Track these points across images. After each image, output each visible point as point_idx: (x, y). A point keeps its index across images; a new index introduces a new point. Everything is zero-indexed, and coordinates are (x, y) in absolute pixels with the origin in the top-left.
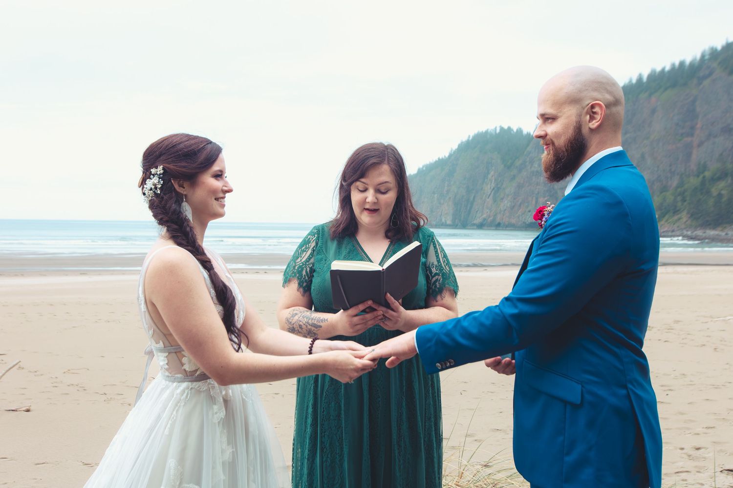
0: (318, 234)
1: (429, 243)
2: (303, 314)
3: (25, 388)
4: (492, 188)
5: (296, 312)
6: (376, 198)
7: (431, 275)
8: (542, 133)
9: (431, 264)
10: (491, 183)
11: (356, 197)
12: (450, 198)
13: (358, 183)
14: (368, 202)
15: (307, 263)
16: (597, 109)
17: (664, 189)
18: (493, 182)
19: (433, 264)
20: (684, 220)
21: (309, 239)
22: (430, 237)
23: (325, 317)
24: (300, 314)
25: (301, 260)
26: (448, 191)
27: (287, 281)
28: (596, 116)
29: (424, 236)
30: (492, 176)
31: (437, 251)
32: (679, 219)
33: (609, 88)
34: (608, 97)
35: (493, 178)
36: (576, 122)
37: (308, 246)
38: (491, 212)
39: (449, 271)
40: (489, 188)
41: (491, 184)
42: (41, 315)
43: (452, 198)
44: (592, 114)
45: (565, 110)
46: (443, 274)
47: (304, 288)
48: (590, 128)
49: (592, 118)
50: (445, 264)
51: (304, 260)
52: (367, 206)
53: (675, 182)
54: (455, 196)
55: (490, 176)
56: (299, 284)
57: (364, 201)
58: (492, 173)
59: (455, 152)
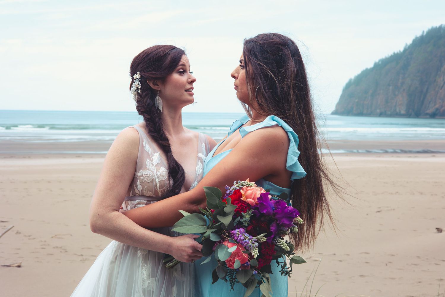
12: (404, 90)
43: (406, 90)
59: (409, 47)
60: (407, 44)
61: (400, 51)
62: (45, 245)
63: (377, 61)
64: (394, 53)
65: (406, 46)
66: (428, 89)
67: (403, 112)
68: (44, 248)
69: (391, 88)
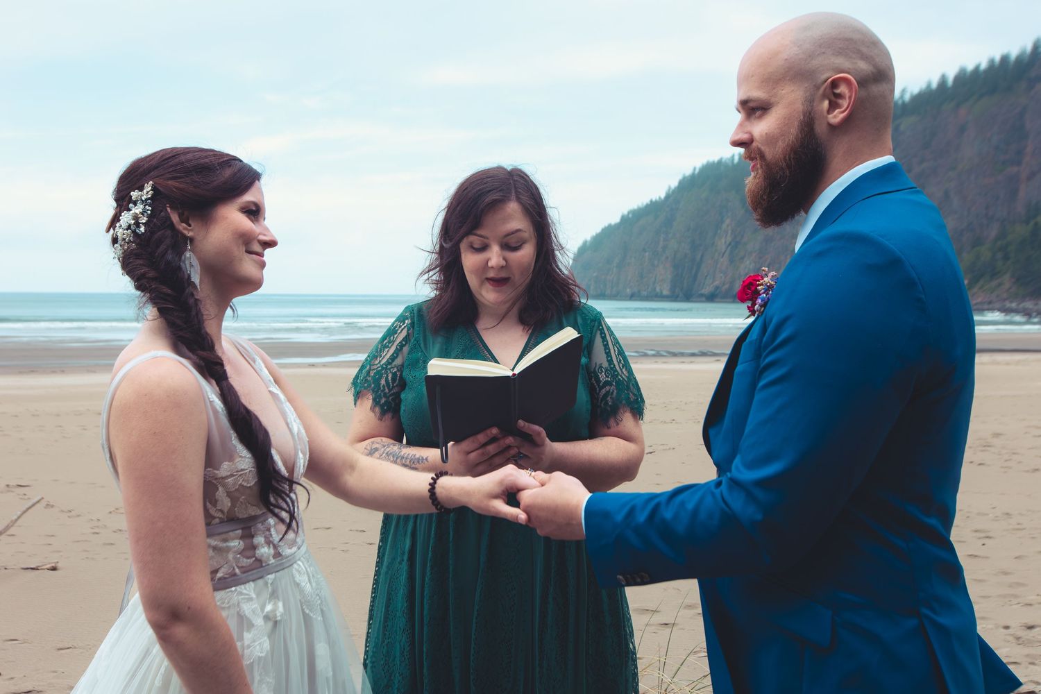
0: (412, 318)
1: (594, 331)
2: (388, 450)
3: (53, 536)
4: (728, 242)
5: (377, 446)
6: (505, 259)
7: (599, 385)
8: (745, 137)
9: (597, 367)
10: (726, 235)
11: (470, 261)
13: (472, 238)
14: (492, 267)
15: (389, 367)
16: (842, 89)
17: (977, 242)
18: (729, 235)
19: (601, 367)
20: (1007, 285)
21: (396, 327)
22: (595, 321)
23: (422, 455)
24: (383, 449)
25: (380, 362)
26: (665, 248)
27: (358, 396)
28: (840, 101)
29: (584, 319)
30: (728, 226)
31: (607, 344)
32: (1000, 285)
33: (864, 50)
34: (863, 66)
35: (729, 228)
36: (804, 115)
37: (392, 338)
39: (628, 377)
40: (723, 242)
41: (726, 238)
42: (85, 429)
43: (670, 257)
44: (833, 98)
45: (783, 92)
46: (619, 383)
47: (382, 407)
48: (830, 125)
49: (833, 106)
50: (621, 365)
51: (384, 361)
52: (491, 274)
53: (993, 232)
54: (675, 256)
55: (724, 226)
56: (374, 400)
57: (485, 266)
58: (728, 221)
59: (674, 192)
60: (669, 188)
61: (660, 198)
62: (98, 527)
63: (625, 213)
64: (651, 201)
68: (97, 533)
69: (647, 254)
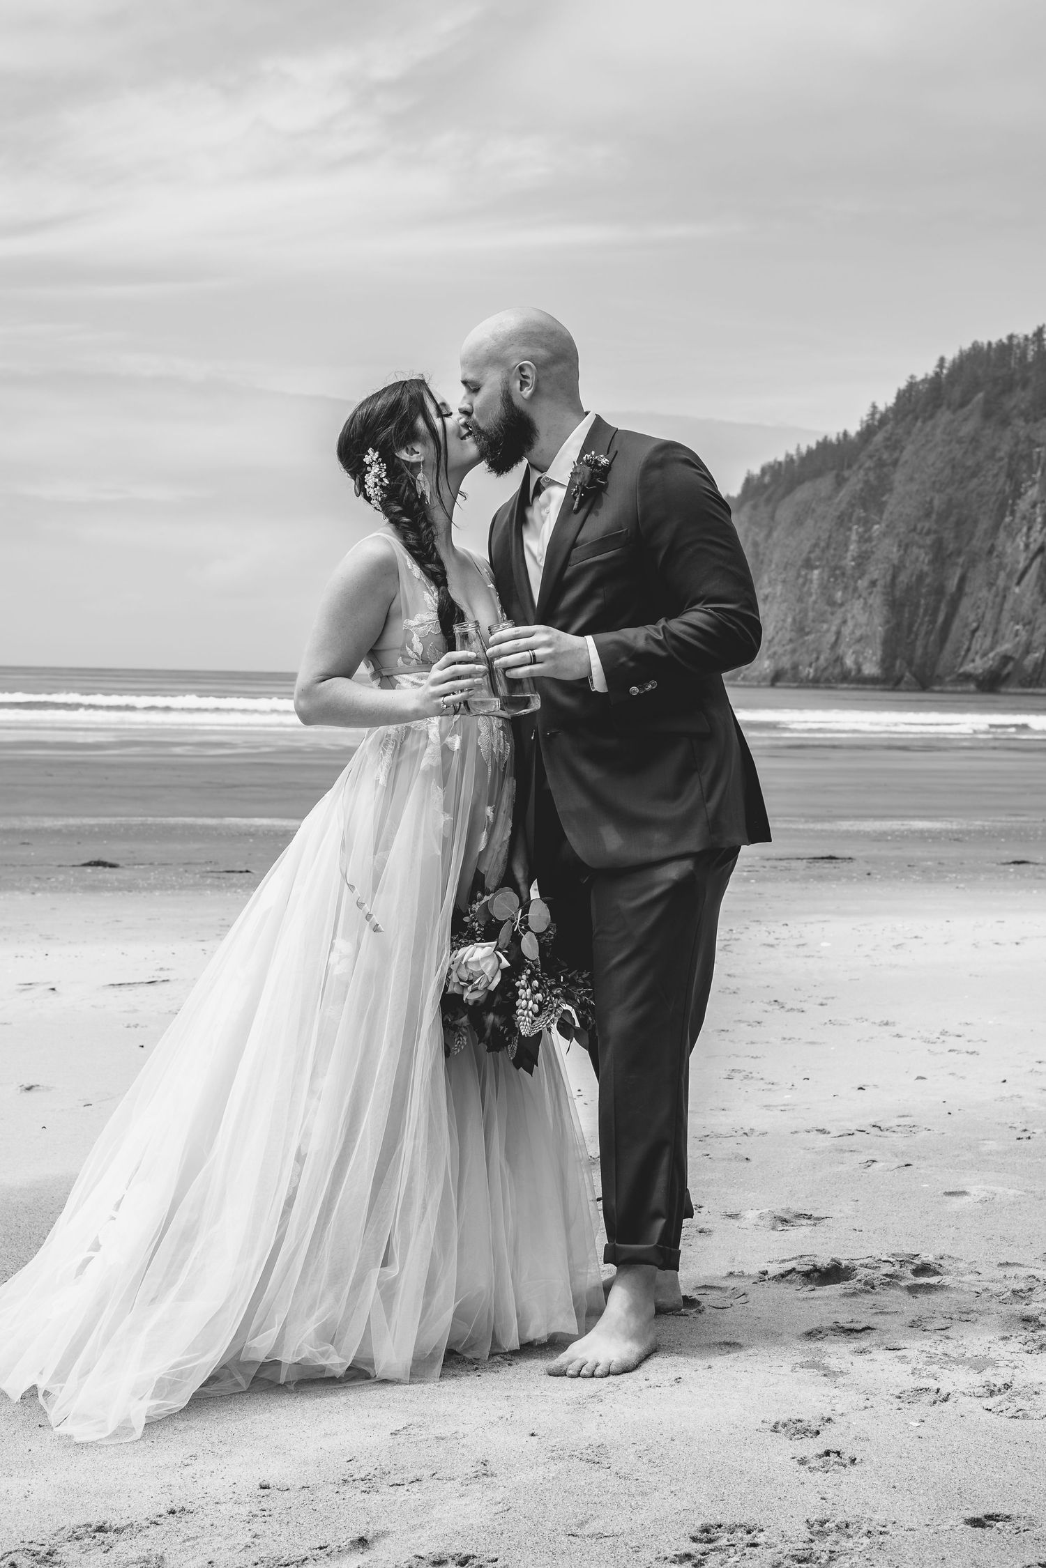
4: (1034, 547)
10: (1030, 529)
12: (873, 583)
16: (527, 372)
18: (1038, 527)
26: (863, 559)
28: (527, 380)
30: (1034, 506)
33: (544, 340)
34: (543, 353)
35: (1038, 510)
36: (503, 393)
38: (1032, 632)
40: (1022, 546)
41: (1028, 536)
43: (880, 583)
44: (522, 379)
45: (487, 374)
49: (523, 385)
54: (894, 577)
55: (1023, 505)
58: (1033, 493)
59: (884, 420)
60: (874, 407)
61: (845, 434)
63: (756, 471)
65: (873, 414)
66: (963, 579)
67: (870, 669)
69: (816, 572)
